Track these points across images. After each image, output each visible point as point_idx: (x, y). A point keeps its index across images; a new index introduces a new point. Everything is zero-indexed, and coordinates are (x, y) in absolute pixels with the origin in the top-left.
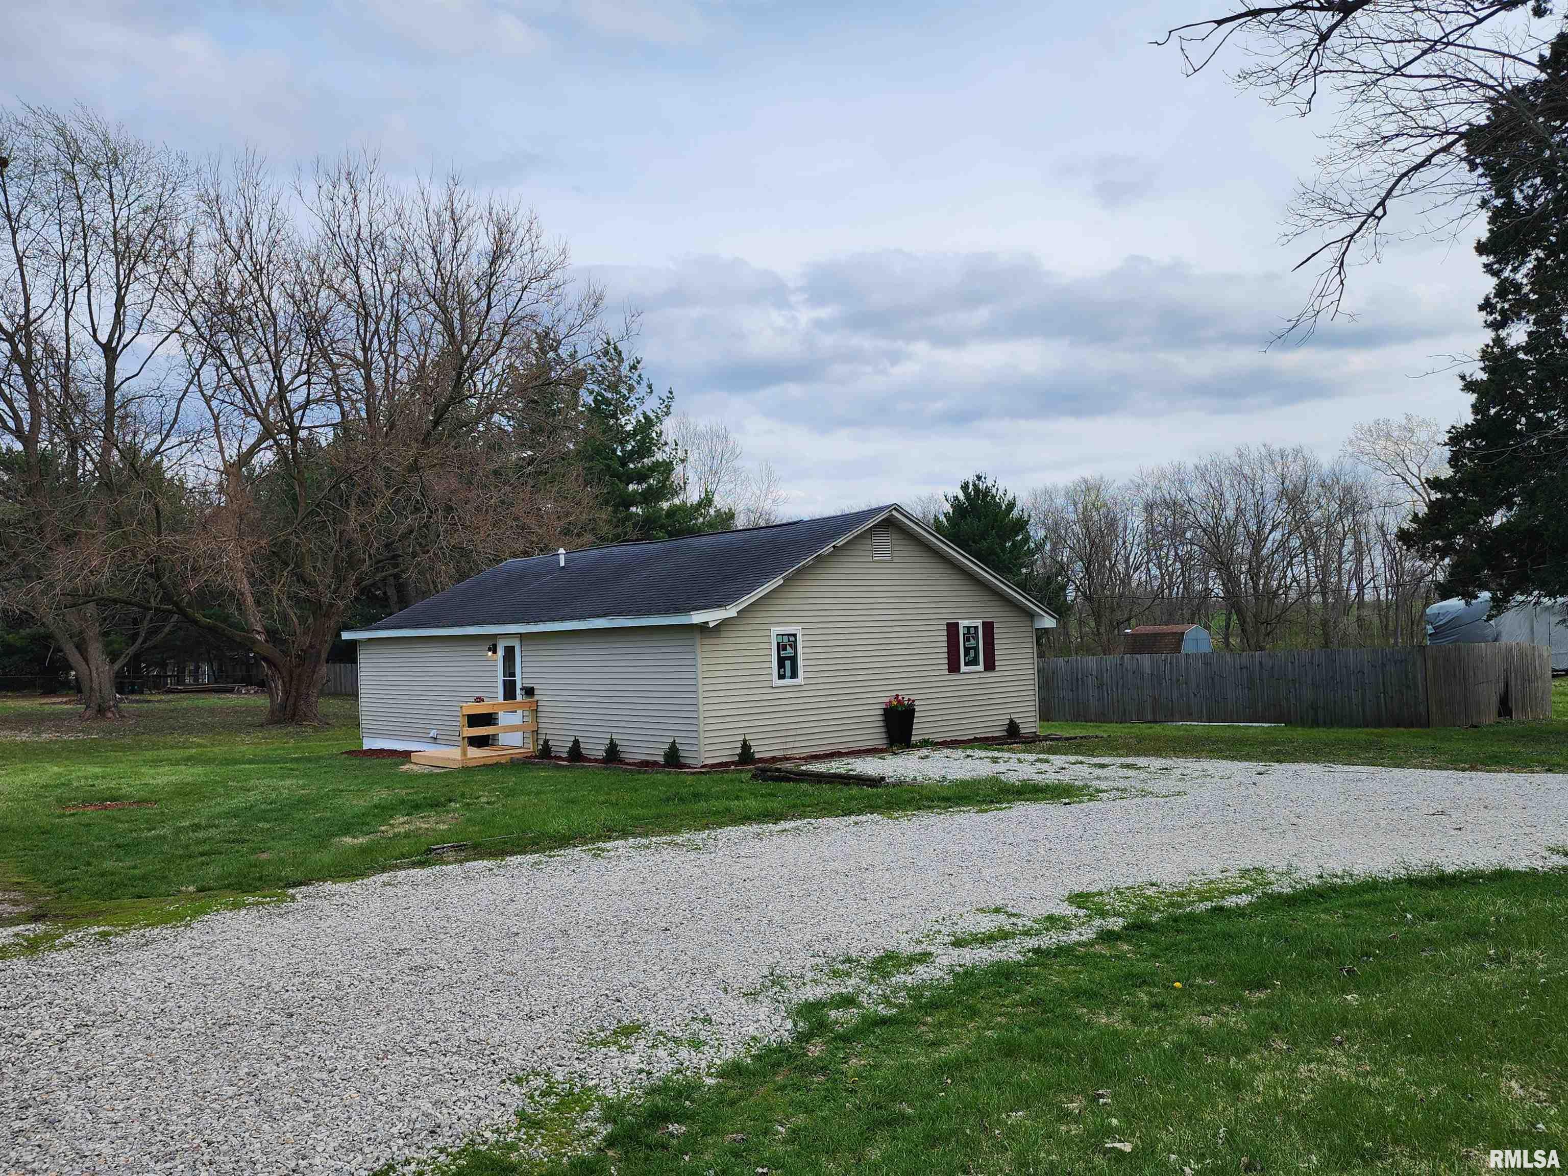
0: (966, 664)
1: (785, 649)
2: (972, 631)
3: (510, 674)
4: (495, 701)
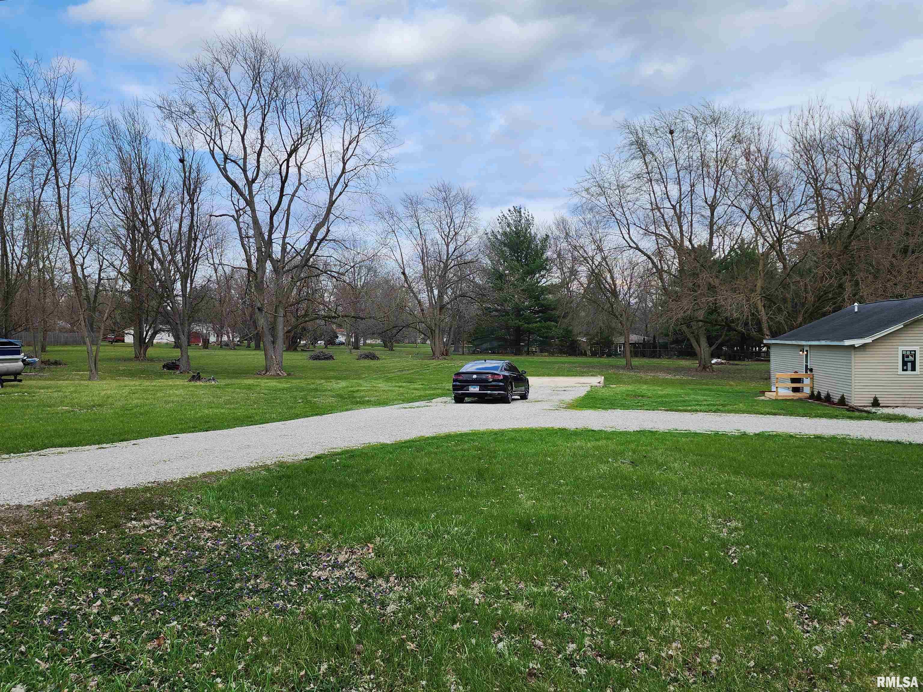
1: (908, 357)
3: (807, 362)
4: (802, 373)
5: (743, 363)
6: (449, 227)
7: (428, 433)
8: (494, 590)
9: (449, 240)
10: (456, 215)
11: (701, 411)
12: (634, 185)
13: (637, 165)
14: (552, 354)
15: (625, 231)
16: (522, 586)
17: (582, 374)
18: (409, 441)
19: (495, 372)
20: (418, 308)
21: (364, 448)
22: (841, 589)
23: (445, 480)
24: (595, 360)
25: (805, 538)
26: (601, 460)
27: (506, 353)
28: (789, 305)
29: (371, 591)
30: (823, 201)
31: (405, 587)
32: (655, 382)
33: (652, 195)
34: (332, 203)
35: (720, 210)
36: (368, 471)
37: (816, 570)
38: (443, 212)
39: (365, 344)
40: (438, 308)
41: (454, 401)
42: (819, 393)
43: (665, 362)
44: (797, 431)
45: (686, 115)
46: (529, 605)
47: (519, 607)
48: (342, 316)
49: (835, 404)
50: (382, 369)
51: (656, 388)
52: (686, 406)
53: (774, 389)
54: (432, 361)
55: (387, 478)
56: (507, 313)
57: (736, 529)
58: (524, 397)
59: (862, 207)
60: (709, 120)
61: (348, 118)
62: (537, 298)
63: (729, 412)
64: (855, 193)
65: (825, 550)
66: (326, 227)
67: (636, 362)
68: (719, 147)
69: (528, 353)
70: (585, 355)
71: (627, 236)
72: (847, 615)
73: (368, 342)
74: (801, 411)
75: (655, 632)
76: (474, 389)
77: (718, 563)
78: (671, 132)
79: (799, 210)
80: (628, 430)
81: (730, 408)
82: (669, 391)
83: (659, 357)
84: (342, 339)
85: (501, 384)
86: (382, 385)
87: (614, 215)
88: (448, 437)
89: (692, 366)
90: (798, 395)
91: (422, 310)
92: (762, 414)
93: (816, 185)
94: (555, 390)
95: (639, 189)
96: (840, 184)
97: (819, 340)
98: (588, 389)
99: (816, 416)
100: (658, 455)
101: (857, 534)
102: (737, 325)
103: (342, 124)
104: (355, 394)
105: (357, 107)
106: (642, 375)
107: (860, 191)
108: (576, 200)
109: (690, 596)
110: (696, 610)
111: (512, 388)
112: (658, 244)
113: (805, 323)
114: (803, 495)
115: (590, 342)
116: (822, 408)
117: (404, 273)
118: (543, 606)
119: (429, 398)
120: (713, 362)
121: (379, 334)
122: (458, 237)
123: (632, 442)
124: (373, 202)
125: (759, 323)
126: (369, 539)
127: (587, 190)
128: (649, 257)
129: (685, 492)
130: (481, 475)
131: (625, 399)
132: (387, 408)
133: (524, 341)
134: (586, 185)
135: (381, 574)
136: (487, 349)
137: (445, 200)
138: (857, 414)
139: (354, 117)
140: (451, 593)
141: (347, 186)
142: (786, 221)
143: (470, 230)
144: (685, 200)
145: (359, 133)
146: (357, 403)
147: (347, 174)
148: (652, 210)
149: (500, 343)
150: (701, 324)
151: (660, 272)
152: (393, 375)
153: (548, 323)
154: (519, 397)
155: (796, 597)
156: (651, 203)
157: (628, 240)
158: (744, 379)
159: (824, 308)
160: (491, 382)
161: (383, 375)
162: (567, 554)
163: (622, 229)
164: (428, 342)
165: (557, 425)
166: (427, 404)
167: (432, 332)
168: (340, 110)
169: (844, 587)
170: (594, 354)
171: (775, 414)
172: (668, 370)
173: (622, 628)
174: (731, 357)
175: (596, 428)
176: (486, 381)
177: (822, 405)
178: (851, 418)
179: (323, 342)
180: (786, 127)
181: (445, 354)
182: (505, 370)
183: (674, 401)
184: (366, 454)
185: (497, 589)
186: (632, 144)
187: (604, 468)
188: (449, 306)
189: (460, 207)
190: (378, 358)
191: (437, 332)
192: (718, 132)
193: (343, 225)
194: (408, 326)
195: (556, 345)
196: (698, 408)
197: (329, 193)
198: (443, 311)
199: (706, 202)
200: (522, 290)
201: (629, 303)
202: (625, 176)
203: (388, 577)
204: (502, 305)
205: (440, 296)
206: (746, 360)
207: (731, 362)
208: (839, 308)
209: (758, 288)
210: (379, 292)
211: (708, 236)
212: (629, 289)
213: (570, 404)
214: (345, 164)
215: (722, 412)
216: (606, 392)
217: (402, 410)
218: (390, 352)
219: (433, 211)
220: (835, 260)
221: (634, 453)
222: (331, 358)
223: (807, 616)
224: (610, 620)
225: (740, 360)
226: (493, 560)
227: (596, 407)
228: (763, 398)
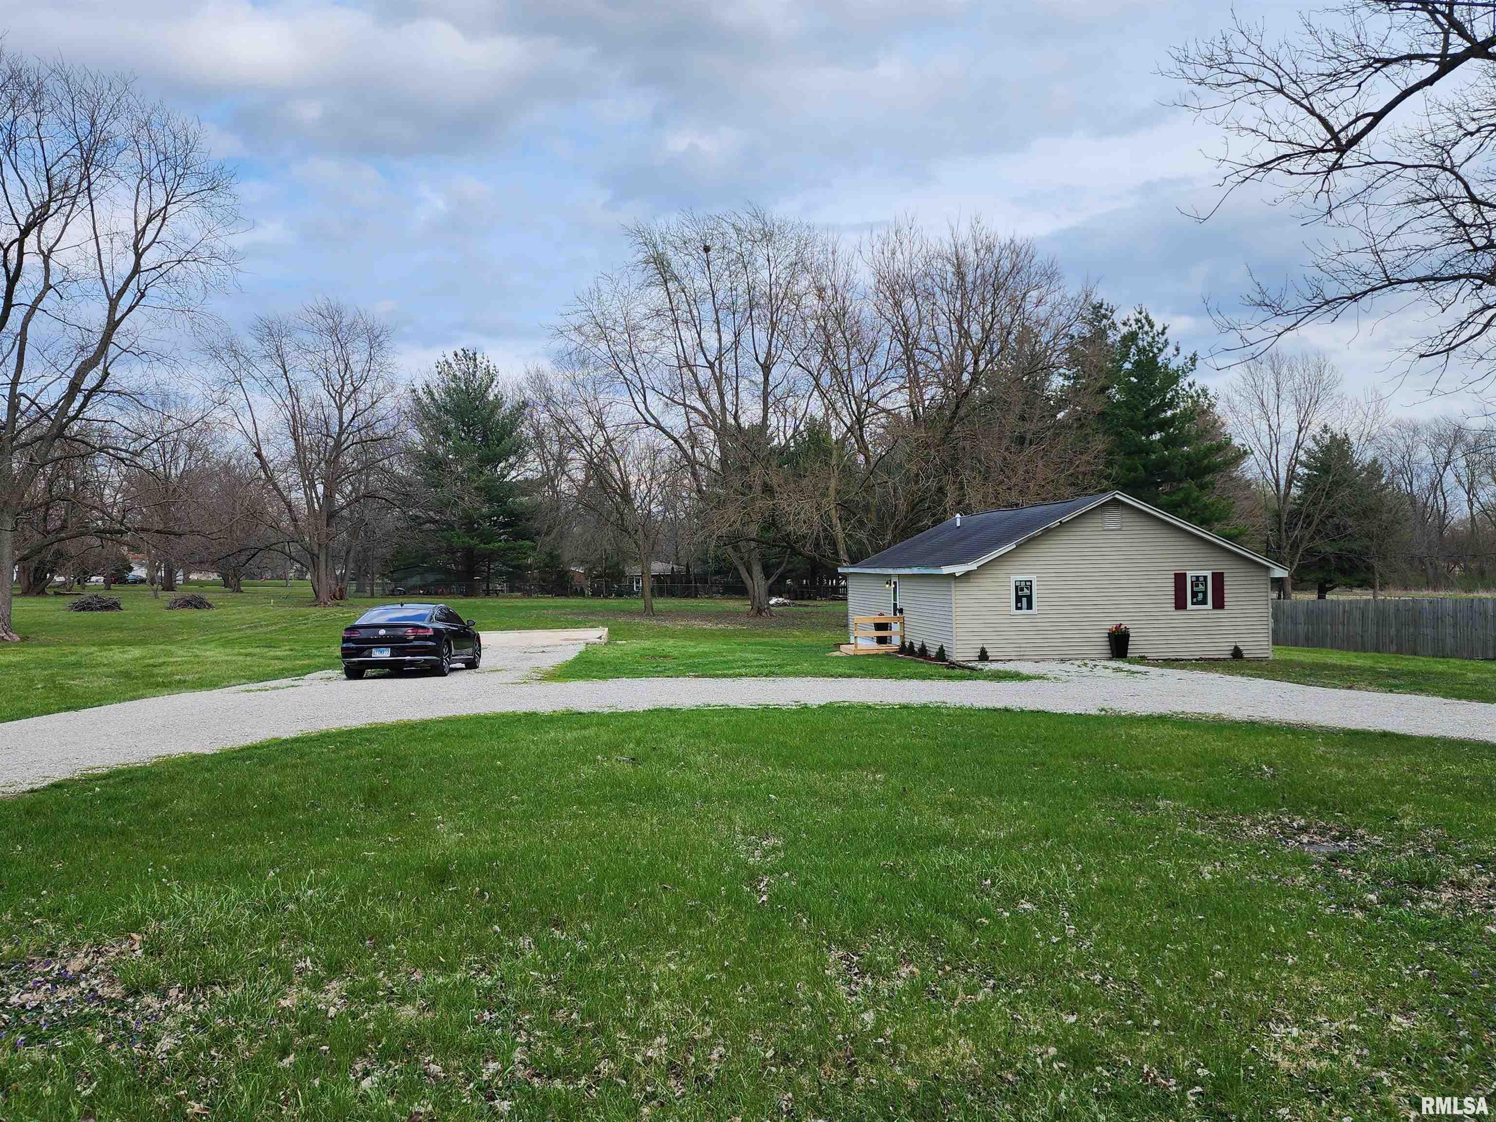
0: (1193, 603)
1: (1022, 590)
2: (1201, 579)
3: (895, 600)
4: (888, 616)
5: (815, 603)
6: (342, 378)
7: (288, 732)
8: (365, 989)
9: (344, 399)
10: (354, 358)
11: (746, 675)
12: (652, 326)
13: (656, 296)
14: (528, 594)
15: (638, 399)
16: (416, 977)
17: (576, 625)
18: (248, 748)
19: (419, 623)
20: (286, 517)
21: (155, 765)
22: (905, 924)
23: (305, 810)
24: (598, 602)
25: (867, 853)
26: (583, 759)
27: (450, 593)
28: (873, 516)
29: (129, 1018)
30: (915, 367)
31: (198, 1003)
32: (688, 635)
33: (678, 344)
34: (113, 325)
35: (776, 372)
36: (156, 805)
37: (876, 901)
38: (331, 352)
39: (187, 581)
40: (324, 517)
41: (345, 676)
42: (911, 643)
43: (703, 603)
44: (877, 700)
45: (724, 224)
46: (424, 1009)
47: (408, 1012)
48: (136, 530)
49: (932, 659)
50: (215, 625)
51: (687, 643)
52: (727, 669)
53: (852, 641)
54: (312, 609)
55: (193, 815)
56: (451, 527)
57: (775, 849)
58: (471, 665)
59: (966, 377)
60: (758, 236)
61: (145, 175)
62: (501, 501)
63: (788, 675)
64: (957, 357)
65: (892, 869)
66: (101, 367)
67: (660, 604)
68: (774, 276)
69: (487, 593)
70: (581, 593)
71: (641, 407)
72: (911, 961)
73: (194, 577)
74: (885, 670)
75: (627, 1025)
76: (383, 654)
77: (738, 904)
78: (707, 249)
79: (883, 378)
80: (636, 709)
81: (790, 669)
82: (705, 647)
83: (696, 597)
84: (139, 572)
85: (430, 643)
86: (213, 653)
87: (621, 372)
88: (324, 738)
89: (742, 609)
90: (884, 648)
91: (295, 520)
92: (832, 676)
93: (906, 342)
94: (527, 652)
95: (659, 333)
96: (938, 344)
97: (910, 567)
98: (582, 648)
99: (904, 677)
100: (675, 745)
101: (937, 841)
102: (804, 546)
103: (134, 186)
104: (156, 671)
105: (161, 157)
106: (668, 624)
107: (963, 355)
108: (559, 344)
109: (691, 961)
110: (698, 980)
111: (450, 651)
112: (688, 421)
113: (896, 543)
114: (871, 791)
115: (588, 574)
116: (914, 664)
117: (258, 455)
118: (451, 1005)
119: (300, 672)
120: (772, 602)
121: (213, 563)
122: (361, 396)
123: (640, 727)
124: (196, 327)
125: (834, 543)
126: (137, 924)
127: (578, 329)
128: (676, 441)
129: (706, 799)
130: (372, 798)
131: (637, 662)
132: (216, 693)
133: (480, 572)
134: (576, 320)
135: (152, 986)
136: (414, 587)
137: (333, 331)
138: (958, 672)
139: (156, 173)
140: (284, 1003)
141: (143, 295)
142: (868, 391)
143: (380, 385)
144: (728, 356)
145: (168, 203)
146: (158, 685)
147: (144, 275)
148: (680, 367)
149: (439, 577)
150: (753, 544)
151: (693, 463)
152: (237, 635)
153: (521, 542)
154: (463, 666)
155: (844, 943)
156: (678, 357)
157: (644, 412)
158: (813, 626)
159: (919, 521)
160: (411, 641)
161: (218, 636)
162: (501, 916)
163: (635, 395)
164: (308, 577)
165: (523, 707)
166: (293, 683)
167: (314, 557)
168: (127, 157)
169: (911, 921)
170: (596, 594)
171: (849, 676)
172: (706, 616)
173: (579, 1024)
174: (797, 595)
175: (584, 710)
176: (404, 639)
177: (916, 661)
178: (949, 678)
179: (102, 579)
180: (867, 255)
181: (339, 596)
182: (438, 620)
183: (710, 662)
184: (158, 775)
185: (373, 987)
186: (647, 262)
187: (587, 771)
188: (345, 513)
189: (362, 345)
190: (210, 606)
191: (322, 558)
192: (771, 255)
193: (139, 366)
194: (268, 548)
195: (534, 579)
196: (743, 671)
197: (107, 306)
198: (334, 522)
199: (757, 360)
200: (476, 488)
201: (650, 511)
202: (639, 311)
203: (166, 990)
204: (441, 512)
205: (329, 496)
206: (818, 598)
207: (798, 602)
208: (940, 521)
209: (832, 492)
210: (214, 488)
211: (760, 413)
212: (649, 491)
213: (547, 673)
214: (139, 256)
215: (777, 675)
216: (611, 653)
217: (242, 694)
218: (234, 595)
219: (311, 349)
220: (933, 452)
221: (638, 744)
222: (114, 606)
223: (856, 970)
224: (561, 1015)
225: (809, 598)
226: (370, 939)
227: (589, 676)
228: (837, 653)
